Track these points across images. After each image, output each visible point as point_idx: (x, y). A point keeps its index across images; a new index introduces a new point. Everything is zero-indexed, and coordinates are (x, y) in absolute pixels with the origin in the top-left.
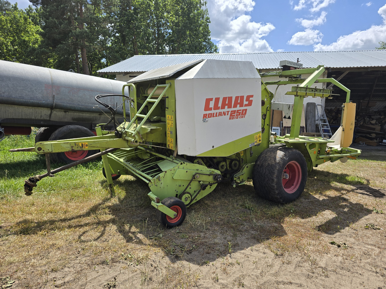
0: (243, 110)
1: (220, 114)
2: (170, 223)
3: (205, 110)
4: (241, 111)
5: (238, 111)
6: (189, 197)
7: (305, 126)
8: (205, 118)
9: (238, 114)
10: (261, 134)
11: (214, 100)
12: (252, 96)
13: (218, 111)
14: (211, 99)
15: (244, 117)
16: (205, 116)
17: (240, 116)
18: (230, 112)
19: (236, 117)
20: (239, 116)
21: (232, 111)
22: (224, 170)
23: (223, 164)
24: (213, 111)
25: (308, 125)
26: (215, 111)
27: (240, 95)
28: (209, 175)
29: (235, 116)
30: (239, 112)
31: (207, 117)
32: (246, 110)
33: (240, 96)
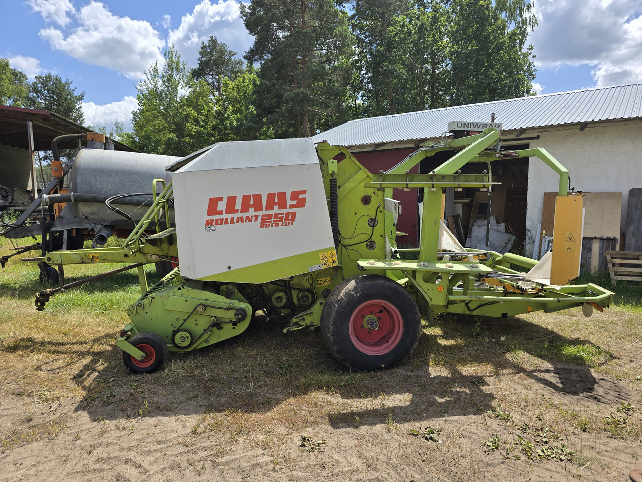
0: (288, 214)
1: (240, 220)
2: (137, 366)
3: (209, 214)
4: (284, 216)
5: (276, 216)
6: (187, 337)
7: (618, 236)
8: (209, 226)
9: (278, 219)
10: (334, 252)
11: (225, 200)
12: (304, 192)
13: (235, 216)
14: (221, 199)
15: (292, 225)
16: (209, 223)
17: (283, 224)
18: (261, 216)
19: (274, 225)
20: (281, 223)
21: (263, 216)
22: (283, 304)
23: (280, 295)
24: (224, 216)
25: (628, 236)
26: (229, 216)
27: (276, 190)
28: (228, 309)
29: (272, 223)
30: (279, 216)
31: (214, 224)
32: (294, 214)
33: (277, 192)
